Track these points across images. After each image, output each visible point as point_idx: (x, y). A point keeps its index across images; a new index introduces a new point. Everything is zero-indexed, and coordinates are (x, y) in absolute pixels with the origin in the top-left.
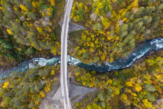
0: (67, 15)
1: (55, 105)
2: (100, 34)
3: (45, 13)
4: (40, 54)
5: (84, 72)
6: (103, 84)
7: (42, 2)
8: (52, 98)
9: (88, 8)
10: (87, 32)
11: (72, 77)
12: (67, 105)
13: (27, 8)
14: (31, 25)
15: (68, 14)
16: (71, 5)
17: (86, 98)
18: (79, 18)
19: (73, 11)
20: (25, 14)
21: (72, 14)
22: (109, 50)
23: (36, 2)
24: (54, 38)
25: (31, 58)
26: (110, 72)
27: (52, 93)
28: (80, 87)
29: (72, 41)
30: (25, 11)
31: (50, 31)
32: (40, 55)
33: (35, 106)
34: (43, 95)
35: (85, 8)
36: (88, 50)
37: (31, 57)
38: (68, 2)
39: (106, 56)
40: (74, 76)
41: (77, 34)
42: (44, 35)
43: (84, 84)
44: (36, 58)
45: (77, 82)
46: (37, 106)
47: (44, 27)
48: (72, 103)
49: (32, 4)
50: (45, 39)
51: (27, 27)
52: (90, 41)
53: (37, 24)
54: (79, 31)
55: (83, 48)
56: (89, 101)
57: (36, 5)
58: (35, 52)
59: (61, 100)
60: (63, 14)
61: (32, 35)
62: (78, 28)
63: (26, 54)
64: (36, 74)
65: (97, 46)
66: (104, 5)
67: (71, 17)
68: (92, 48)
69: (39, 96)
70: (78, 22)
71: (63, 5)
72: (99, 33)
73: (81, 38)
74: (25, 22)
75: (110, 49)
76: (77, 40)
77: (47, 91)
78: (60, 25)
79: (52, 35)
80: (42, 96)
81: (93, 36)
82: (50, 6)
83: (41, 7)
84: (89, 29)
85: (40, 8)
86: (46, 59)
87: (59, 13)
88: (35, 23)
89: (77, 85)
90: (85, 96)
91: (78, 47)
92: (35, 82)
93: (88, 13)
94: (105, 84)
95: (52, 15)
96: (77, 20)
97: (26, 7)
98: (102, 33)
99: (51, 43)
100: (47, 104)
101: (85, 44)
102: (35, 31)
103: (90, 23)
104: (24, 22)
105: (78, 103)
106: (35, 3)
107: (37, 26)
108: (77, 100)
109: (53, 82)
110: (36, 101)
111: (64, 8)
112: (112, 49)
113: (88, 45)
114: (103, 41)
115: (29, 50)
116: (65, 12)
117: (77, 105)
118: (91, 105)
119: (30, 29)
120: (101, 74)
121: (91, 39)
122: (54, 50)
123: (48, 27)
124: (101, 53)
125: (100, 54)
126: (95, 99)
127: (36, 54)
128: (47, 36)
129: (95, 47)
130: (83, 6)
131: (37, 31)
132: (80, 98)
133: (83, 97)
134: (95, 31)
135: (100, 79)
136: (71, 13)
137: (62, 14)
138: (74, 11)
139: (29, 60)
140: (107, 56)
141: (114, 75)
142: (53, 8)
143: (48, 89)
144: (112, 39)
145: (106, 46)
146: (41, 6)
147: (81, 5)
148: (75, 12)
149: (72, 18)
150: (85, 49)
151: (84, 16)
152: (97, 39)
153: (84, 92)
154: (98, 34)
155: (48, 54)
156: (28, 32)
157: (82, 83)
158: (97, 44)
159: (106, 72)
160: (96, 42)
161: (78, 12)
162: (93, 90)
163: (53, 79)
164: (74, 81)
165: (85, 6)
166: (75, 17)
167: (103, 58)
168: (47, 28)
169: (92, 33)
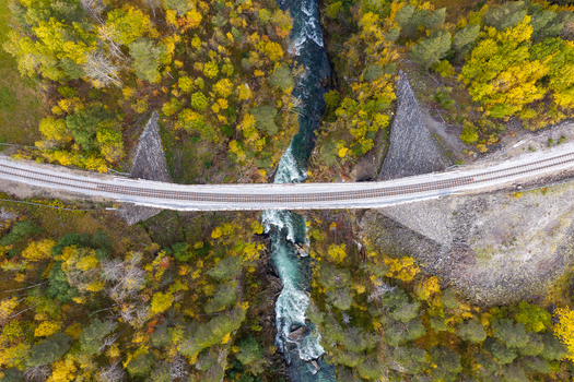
0: (95, 186)
1: (472, 230)
2: (175, 57)
3: (87, 280)
4: (261, 314)
5: (333, 126)
6: (380, 51)
7: (36, 291)
8: (442, 248)
9: (63, 98)
10: (167, 108)
11: (354, 172)
12: (476, 179)
13: (63, 359)
14: (138, 339)
15: (89, 185)
16: (49, 170)
17: (440, 108)
18: (108, 136)
19: (76, 162)
20: (92, 366)
21: (90, 163)
22: (245, 23)
23: (37, 317)
24: (197, 246)
25: (278, 351)
26: (326, 36)
27: (420, 249)
28: (395, 140)
29: (207, 172)
30: (76, 364)
31: (165, 260)
32: (266, 315)
33: (476, 318)
34: (433, 286)
35: (65, 108)
36: (244, 105)
37: (273, 350)
38: (38, 184)
39: (266, 37)
40: (351, 167)
41: (178, 151)
42: (185, 288)
43: (382, 120)
44: (274, 334)
45: (373, 151)
46: (477, 309)
47: (148, 286)
48: (467, 157)
49: (44, 337)
50: (202, 286)
51: (147, 356)
52: (207, 96)
53: (134, 314)
54: (164, 144)
55: (238, 127)
56: (452, 95)
57: (51, 319)
58: (255, 334)
59: (453, 206)
60: (91, 203)
61: (186, 336)
62: (151, 144)
63: (261, 371)
64: (346, 320)
65: (228, 68)
66: (47, 20)
67: (103, 168)
68: (234, 88)
69: (437, 303)
70: (128, 145)
71: (52, 206)
72: (174, 59)
73: (196, 135)
74: (125, 365)
75: (239, 19)
76: (202, 150)
77: (414, 271)
78: (138, 220)
79: (183, 253)
80: (436, 288)
81: (185, 83)
82: (56, 258)
83: (59, 297)
84: (155, 104)
85: (62, 304)
86: (280, 291)
87: (87, 225)
88: (132, 323)
89: (387, 149)
90: (433, 114)
91: (234, 146)
92: (376, 325)
93: (88, 100)
94: (377, 44)
95: (93, 252)
96: (116, 145)
97: (57, 365)
98: (171, 48)
99: (217, 260)
100: (469, 268)
101: (221, 118)
102: (166, 321)
103: (128, 92)
104: (126, 370)
105: (465, 134)
106: (42, 326)
107: (143, 316)
108: (451, 140)
109: (375, 249)
110: (457, 312)
111: (66, 203)
112: (240, 9)
113: (224, 104)
114: (205, 44)
115: (246, 359)
116: (81, 195)
117: (474, 138)
118: (469, 85)
119: (156, 341)
120: (336, 68)
121: (196, 89)
122: (246, 250)
123: (149, 268)
124: (254, 54)
125: (261, 63)
126: (444, 74)
127: (258, 329)
128: (188, 276)
129: (231, 78)
130: (57, 117)
131: (165, 314)
132: (442, 132)
133: (438, 120)
134: (164, 73)
135: (357, 68)
136: (84, 168)
137: (93, 208)
138: (75, 159)
139: (285, 361)
140: (266, 33)
141: (341, 17)
142: (62, 246)
143: (407, 268)
144: (197, 6)
145: (229, 34)
146: (54, 297)
147: (48, 128)
148: (82, 151)
149: (108, 164)
150: (239, 119)
151: (101, 115)
152: (198, 66)
153: (415, 120)
154: (179, 63)
155: (260, 283)
156: (172, 352)
157: (380, 130)
158: (220, 69)
159: (328, 54)
160: (211, 70)
161: (81, 139)
162: (406, 87)
163: (363, 252)
164: (370, 165)
165: (55, 110)
166: (103, 152)
167: (274, 50)
168: (155, 272)
169: (171, 89)
